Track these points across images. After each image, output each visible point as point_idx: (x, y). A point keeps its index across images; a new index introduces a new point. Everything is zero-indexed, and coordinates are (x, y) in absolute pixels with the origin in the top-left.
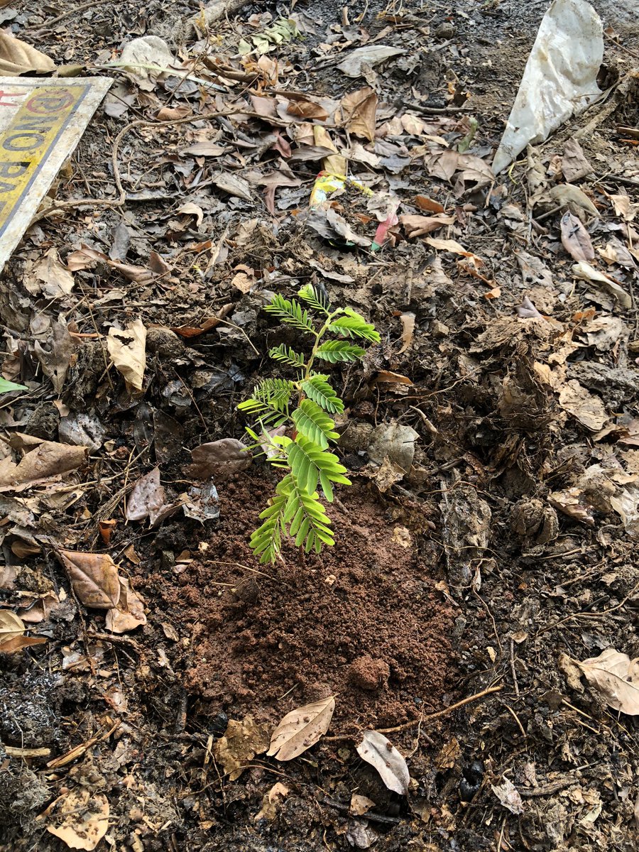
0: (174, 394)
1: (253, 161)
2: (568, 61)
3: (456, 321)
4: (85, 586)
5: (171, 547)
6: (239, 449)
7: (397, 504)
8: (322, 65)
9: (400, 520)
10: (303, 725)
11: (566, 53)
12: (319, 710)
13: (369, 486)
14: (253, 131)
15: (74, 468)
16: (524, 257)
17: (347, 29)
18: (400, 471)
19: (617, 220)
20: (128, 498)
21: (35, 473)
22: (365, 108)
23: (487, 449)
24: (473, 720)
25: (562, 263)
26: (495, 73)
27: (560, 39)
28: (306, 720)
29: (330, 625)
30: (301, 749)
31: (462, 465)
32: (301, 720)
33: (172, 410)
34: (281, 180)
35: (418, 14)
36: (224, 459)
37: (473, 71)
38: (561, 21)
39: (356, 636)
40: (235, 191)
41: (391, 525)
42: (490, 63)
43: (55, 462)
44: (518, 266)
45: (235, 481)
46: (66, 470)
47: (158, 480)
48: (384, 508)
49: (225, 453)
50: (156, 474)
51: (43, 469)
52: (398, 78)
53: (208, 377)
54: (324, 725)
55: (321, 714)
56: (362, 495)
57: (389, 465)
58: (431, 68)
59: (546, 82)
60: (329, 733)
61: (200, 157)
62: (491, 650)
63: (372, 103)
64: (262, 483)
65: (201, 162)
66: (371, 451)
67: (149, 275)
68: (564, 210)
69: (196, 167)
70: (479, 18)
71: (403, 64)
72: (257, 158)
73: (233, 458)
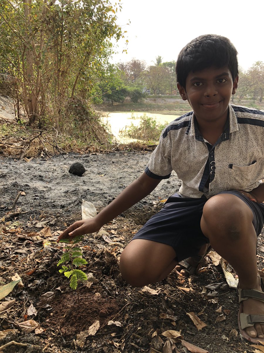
0: (31, 286)
1: (23, 247)
2: (90, 213)
3: (90, 256)
4: (26, 328)
5: (44, 316)
6: (51, 293)
7: (94, 289)
8: (30, 228)
9: (96, 292)
10: (94, 327)
11: (89, 211)
12: (96, 323)
13: (86, 288)
14: (20, 242)
15: (12, 305)
16: (98, 245)
17: (32, 221)
18: (92, 282)
19: (114, 234)
20: (27, 312)
21: (3, 309)
22: (47, 231)
23: (108, 273)
24: (128, 310)
25: (106, 244)
26: (74, 220)
27: (86, 209)
28: (94, 326)
29: (91, 309)
30: (96, 332)
31: (104, 277)
32: (93, 327)
33: (31, 290)
34: (33, 248)
35: (50, 214)
36: (48, 297)
37: (69, 221)
38: (85, 206)
39: (97, 308)
40: (23, 252)
41: (94, 294)
42: (72, 219)
43: (7, 305)
44: (97, 247)
45: (53, 301)
46: (10, 307)
47: (33, 306)
48: (91, 292)
49: (48, 296)
50: (32, 305)
51: (4, 308)
52: (51, 226)
53: (38, 281)
54: (99, 326)
55: (97, 324)
56: (85, 291)
57: (89, 282)
58: (59, 222)
59: (87, 217)
60: (100, 327)
61: (10, 248)
62: (125, 300)
63: (49, 229)
64: (59, 299)
65: (10, 249)
66: (83, 283)
67: (13, 267)
68: (102, 236)
69: (10, 250)
70: (65, 212)
71: (51, 223)
72: (24, 246)
73: (50, 296)
